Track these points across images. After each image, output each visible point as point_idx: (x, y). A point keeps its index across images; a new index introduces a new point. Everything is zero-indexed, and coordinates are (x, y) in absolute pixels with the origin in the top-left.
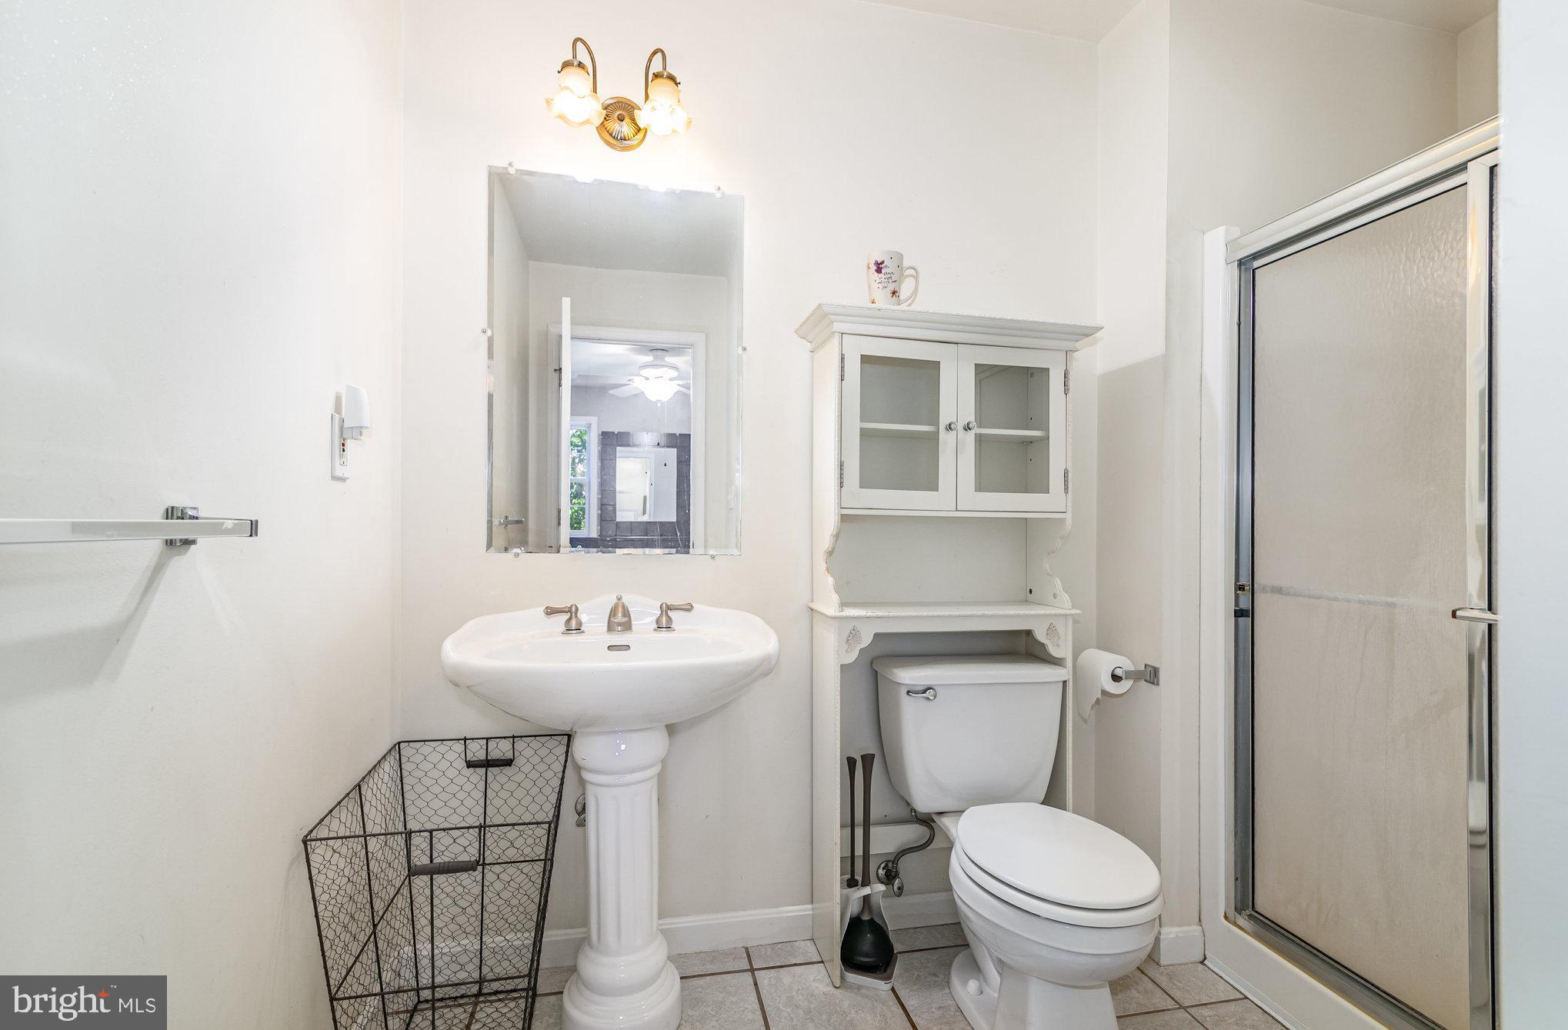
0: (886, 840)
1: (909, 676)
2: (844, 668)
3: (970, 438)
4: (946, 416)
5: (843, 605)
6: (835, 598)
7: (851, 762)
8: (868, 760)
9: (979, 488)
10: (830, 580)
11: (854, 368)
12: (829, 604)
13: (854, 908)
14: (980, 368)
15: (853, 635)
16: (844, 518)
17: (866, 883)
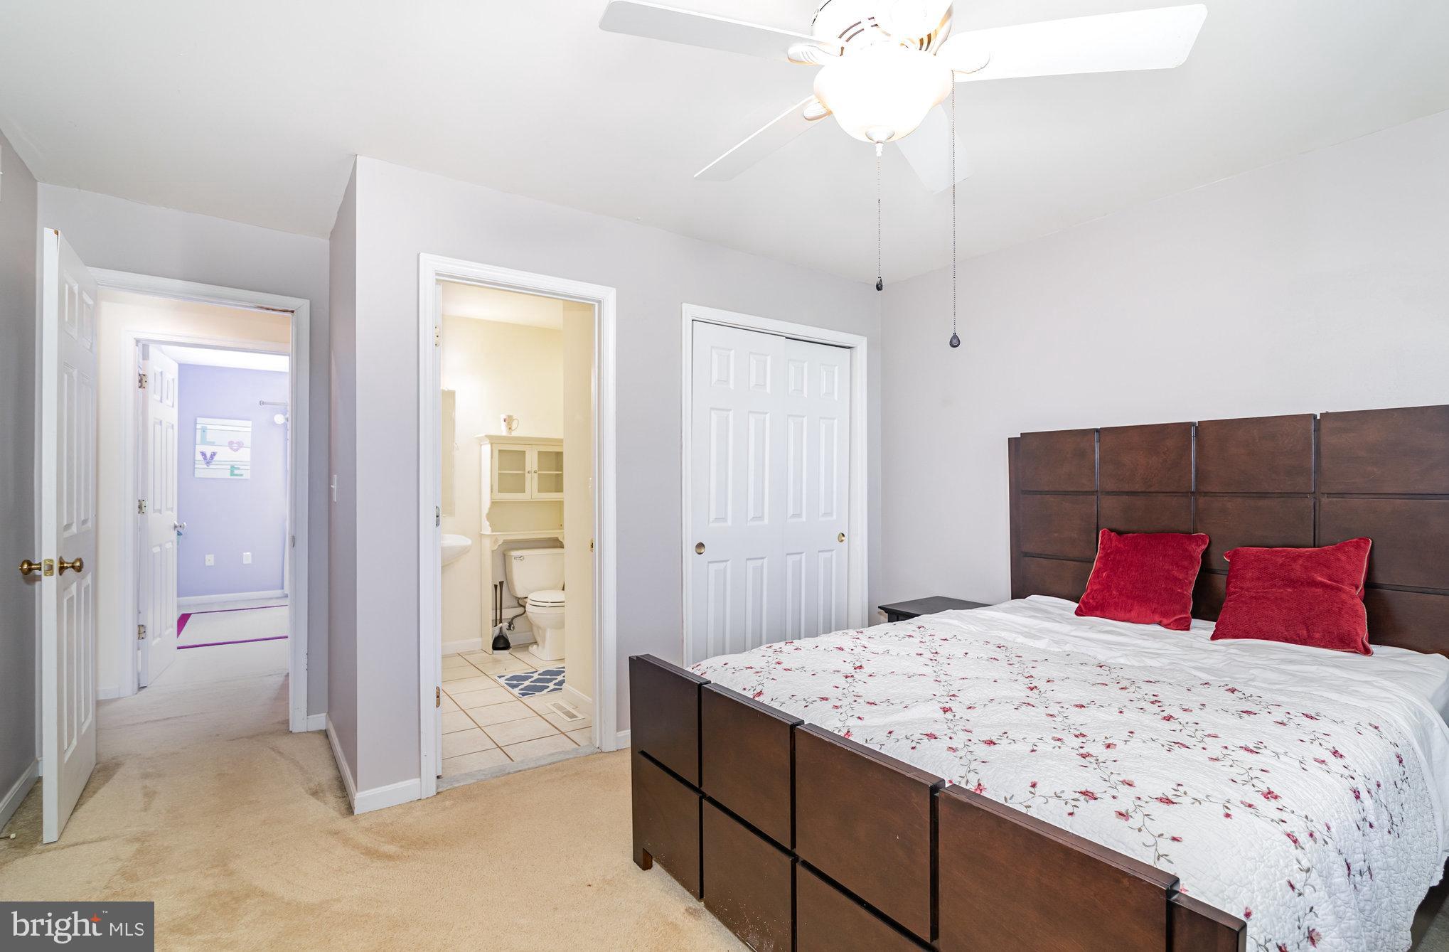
0: (508, 614)
1: (515, 553)
2: (493, 551)
3: (536, 475)
4: (527, 469)
5: (493, 531)
6: (490, 529)
7: (496, 586)
8: (501, 583)
9: (539, 491)
10: (488, 523)
11: (496, 454)
12: (487, 530)
13: (497, 632)
14: (539, 453)
15: (496, 541)
16: (493, 502)
17: (501, 622)
